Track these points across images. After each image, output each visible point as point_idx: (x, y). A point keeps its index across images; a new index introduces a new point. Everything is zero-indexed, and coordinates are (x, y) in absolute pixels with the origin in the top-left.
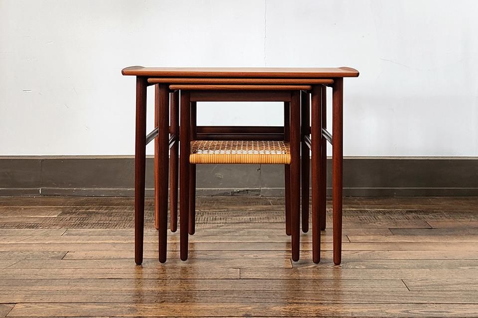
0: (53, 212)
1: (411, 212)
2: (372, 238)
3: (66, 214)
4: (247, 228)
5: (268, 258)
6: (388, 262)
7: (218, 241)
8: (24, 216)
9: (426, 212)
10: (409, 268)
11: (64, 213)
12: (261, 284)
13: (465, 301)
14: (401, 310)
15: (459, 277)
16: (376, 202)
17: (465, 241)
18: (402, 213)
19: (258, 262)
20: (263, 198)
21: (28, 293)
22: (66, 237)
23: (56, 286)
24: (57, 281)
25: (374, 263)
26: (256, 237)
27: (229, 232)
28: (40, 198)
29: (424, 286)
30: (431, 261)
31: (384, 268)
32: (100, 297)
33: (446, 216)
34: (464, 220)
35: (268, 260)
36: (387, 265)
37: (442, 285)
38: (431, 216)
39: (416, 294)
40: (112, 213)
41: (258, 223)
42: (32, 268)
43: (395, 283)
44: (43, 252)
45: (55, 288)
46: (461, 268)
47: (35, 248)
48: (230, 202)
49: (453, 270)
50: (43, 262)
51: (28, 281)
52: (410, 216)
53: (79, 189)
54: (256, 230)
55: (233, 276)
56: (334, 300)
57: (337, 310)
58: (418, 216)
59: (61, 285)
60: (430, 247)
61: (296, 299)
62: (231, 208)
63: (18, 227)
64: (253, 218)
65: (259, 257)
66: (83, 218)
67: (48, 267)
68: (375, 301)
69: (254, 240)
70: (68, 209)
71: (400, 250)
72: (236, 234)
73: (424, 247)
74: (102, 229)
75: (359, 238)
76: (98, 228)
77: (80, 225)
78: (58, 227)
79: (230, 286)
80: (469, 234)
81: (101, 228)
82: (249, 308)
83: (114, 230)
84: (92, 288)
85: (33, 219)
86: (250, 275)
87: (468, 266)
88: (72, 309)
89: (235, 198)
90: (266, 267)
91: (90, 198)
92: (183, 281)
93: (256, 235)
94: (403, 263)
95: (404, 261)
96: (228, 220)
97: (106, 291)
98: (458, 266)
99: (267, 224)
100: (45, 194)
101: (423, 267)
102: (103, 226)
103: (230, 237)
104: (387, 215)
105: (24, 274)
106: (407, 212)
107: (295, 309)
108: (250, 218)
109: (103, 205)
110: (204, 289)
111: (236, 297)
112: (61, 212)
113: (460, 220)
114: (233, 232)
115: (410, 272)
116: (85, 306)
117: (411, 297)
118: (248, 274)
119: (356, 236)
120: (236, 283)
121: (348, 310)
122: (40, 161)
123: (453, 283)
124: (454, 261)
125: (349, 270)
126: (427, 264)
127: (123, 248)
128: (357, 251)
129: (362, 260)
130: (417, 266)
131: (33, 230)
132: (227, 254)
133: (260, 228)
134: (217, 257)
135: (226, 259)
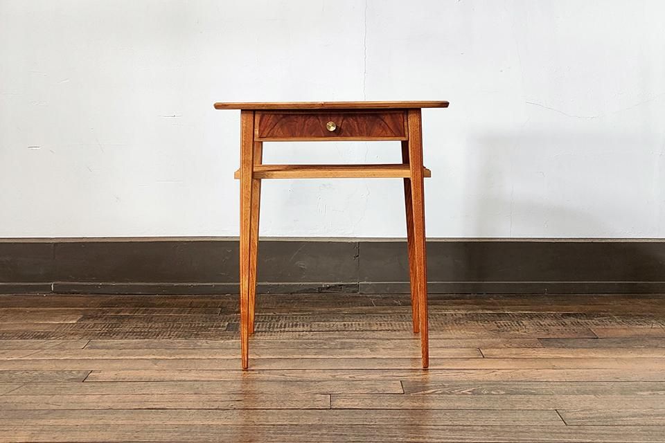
0: (71, 317)
1: (569, 315)
2: (514, 352)
3: (89, 318)
4: (340, 338)
5: (371, 380)
6: (537, 386)
7: (300, 357)
8: (30, 321)
9: (589, 315)
10: (566, 393)
11: (86, 317)
12: (359, 416)
13: (644, 439)
15: (636, 406)
16: (520, 301)
17: (643, 356)
18: (555, 317)
19: (355, 385)
20: (363, 297)
21: (35, 429)
22: (89, 351)
23: (75, 418)
24: (77, 411)
25: (517, 387)
26: (353, 351)
28: (52, 296)
29: (587, 418)
30: (599, 383)
31: (532, 394)
32: (136, 435)
33: (618, 321)
34: (640, 327)
35: (368, 382)
36: (535, 390)
37: (612, 418)
38: (596, 320)
39: (576, 430)
40: (152, 318)
41: (356, 330)
42: (42, 395)
43: (546, 414)
44: (57, 372)
45: (72, 422)
46: (639, 393)
47: (46, 367)
48: (317, 302)
49: (628, 396)
50: (55, 386)
51: (37, 412)
52: (568, 321)
53: (106, 283)
54: (352, 340)
55: (320, 405)
58: (579, 320)
59: (81, 417)
60: (595, 364)
61: (408, 438)
62: (317, 310)
63: (22, 337)
64: (349, 325)
65: (357, 378)
66: (113, 324)
67: (63, 392)
68: (519, 440)
69: (348, 355)
70: (92, 312)
71: (553, 369)
72: (325, 347)
73: (587, 364)
74: (138, 340)
75: (496, 352)
76: (133, 339)
77: (109, 334)
78: (76, 337)
79: (317, 419)
80: (650, 346)
81: (137, 338)
83: (156, 341)
84: (124, 422)
85: (42, 326)
86: (345, 403)
87: (648, 391)
89: (324, 296)
90: (368, 391)
91: (121, 296)
92: (251, 411)
93: (352, 348)
94: (559, 387)
95: (558, 383)
96: (313, 326)
97: (145, 426)
98: (635, 391)
99: (368, 332)
100: (59, 291)
101: (584, 393)
102: (139, 335)
103: (316, 351)
104: (536, 320)
105: (31, 403)
106: (563, 315)
108: (345, 325)
109: (140, 307)
110: (280, 423)
111: (326, 434)
112: (82, 316)
113: (638, 326)
114: (320, 343)
115: (567, 399)
117: (569, 433)
118: (341, 403)
119: (492, 350)
120: (325, 414)
122: (53, 245)
123: (627, 414)
124: (630, 383)
125: (482, 396)
126: (592, 388)
127: (169, 366)
128: (494, 371)
129: (502, 382)
130: (577, 390)
131: (42, 342)
132: (313, 374)
133: (358, 339)
134: (298, 379)
135: (312, 381)
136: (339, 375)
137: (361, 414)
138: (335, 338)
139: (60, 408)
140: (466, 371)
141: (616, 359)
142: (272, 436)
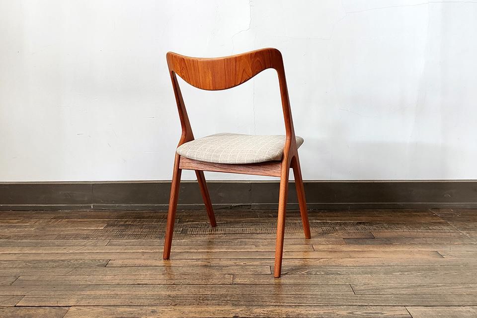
2: (330, 247)
4: (240, 239)
5: (254, 265)
6: (341, 269)
7: (218, 250)
9: (371, 223)
10: (357, 274)
12: (247, 289)
13: (395, 304)
14: (348, 312)
15: (392, 282)
16: (335, 214)
19: (246, 269)
21: (79, 297)
22: (109, 247)
23: (100, 290)
25: (330, 269)
26: (246, 247)
27: (227, 242)
29: (366, 290)
30: (373, 267)
31: (338, 274)
34: (398, 231)
35: (253, 267)
36: (340, 271)
37: (379, 289)
38: (374, 227)
39: (360, 297)
40: (143, 225)
42: (83, 275)
43: (345, 287)
46: (394, 274)
47: (87, 257)
48: (229, 215)
49: (388, 275)
50: (90, 270)
51: (81, 286)
52: (359, 227)
54: (247, 240)
55: (227, 281)
56: (300, 303)
57: (302, 312)
58: (365, 227)
59: (103, 290)
60: (372, 255)
61: (272, 302)
62: (229, 220)
64: (245, 230)
65: (247, 264)
66: (122, 230)
68: (329, 304)
69: (244, 249)
70: (112, 222)
71: (350, 258)
72: (232, 244)
73: (368, 255)
75: (321, 247)
77: (122, 236)
79: (226, 290)
82: (238, 310)
86: (240, 280)
87: (399, 272)
88: (110, 311)
92: (191, 286)
93: (246, 244)
94: (352, 270)
95: (352, 267)
96: (226, 231)
97: (136, 295)
98: (392, 272)
99: (255, 235)
100: (96, 209)
101: (365, 273)
102: (136, 237)
103: (227, 247)
104: (343, 227)
106: (358, 223)
107: (271, 311)
109: (136, 218)
110: (206, 293)
111: (229, 300)
112: (106, 224)
114: (229, 242)
115: (356, 277)
116: (119, 309)
117: (356, 300)
120: (229, 287)
121: (310, 312)
123: (387, 287)
124: (389, 267)
125: (312, 276)
126: (369, 270)
127: (150, 256)
128: (319, 259)
129: (322, 267)
130: (362, 272)
131: (86, 241)
132: (224, 262)
133: (249, 239)
134: (217, 265)
135: (224, 266)
136: (238, 262)
137: (248, 287)
138: (238, 239)
139: (93, 283)
140: (304, 260)
141: (383, 251)
142: (201, 301)
